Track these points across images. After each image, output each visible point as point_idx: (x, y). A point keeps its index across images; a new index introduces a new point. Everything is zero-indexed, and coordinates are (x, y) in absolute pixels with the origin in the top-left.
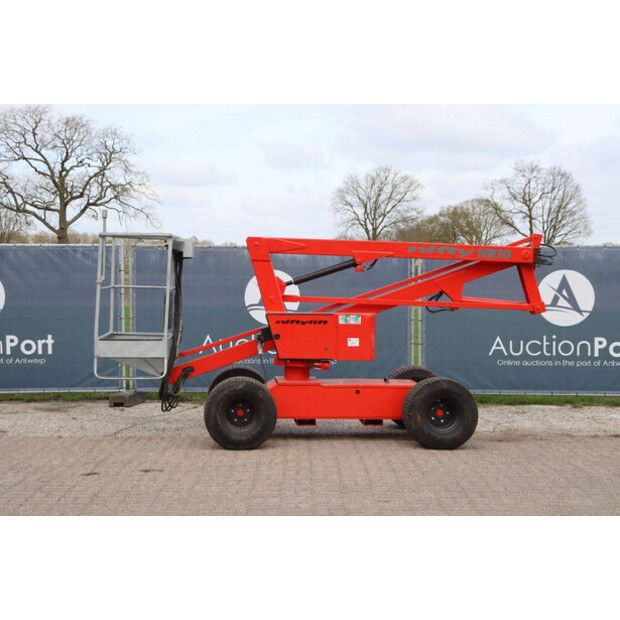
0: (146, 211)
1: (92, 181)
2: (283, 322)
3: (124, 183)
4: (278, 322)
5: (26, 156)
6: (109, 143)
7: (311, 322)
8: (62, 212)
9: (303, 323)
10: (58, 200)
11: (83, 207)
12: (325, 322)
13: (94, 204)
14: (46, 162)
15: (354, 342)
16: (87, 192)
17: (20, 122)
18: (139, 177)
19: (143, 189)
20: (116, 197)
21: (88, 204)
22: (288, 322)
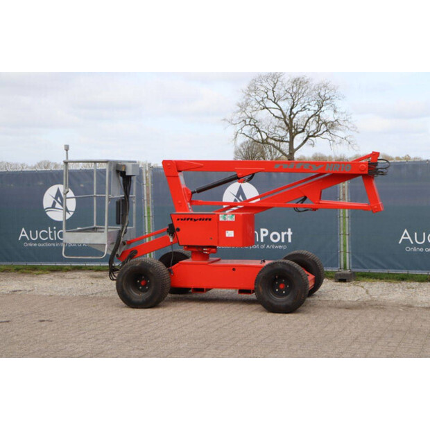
0: (348, 139)
1: (311, 120)
2: (182, 220)
3: (333, 120)
4: (178, 220)
5: (267, 106)
6: (322, 94)
7: (200, 219)
8: (291, 143)
9: (195, 220)
10: (288, 135)
11: (305, 138)
12: (210, 220)
13: (312, 136)
14: (281, 109)
15: (230, 234)
16: (307, 128)
17: (265, 84)
18: (344, 115)
19: (347, 123)
20: (327, 131)
21: (309, 137)
22: (185, 219)
